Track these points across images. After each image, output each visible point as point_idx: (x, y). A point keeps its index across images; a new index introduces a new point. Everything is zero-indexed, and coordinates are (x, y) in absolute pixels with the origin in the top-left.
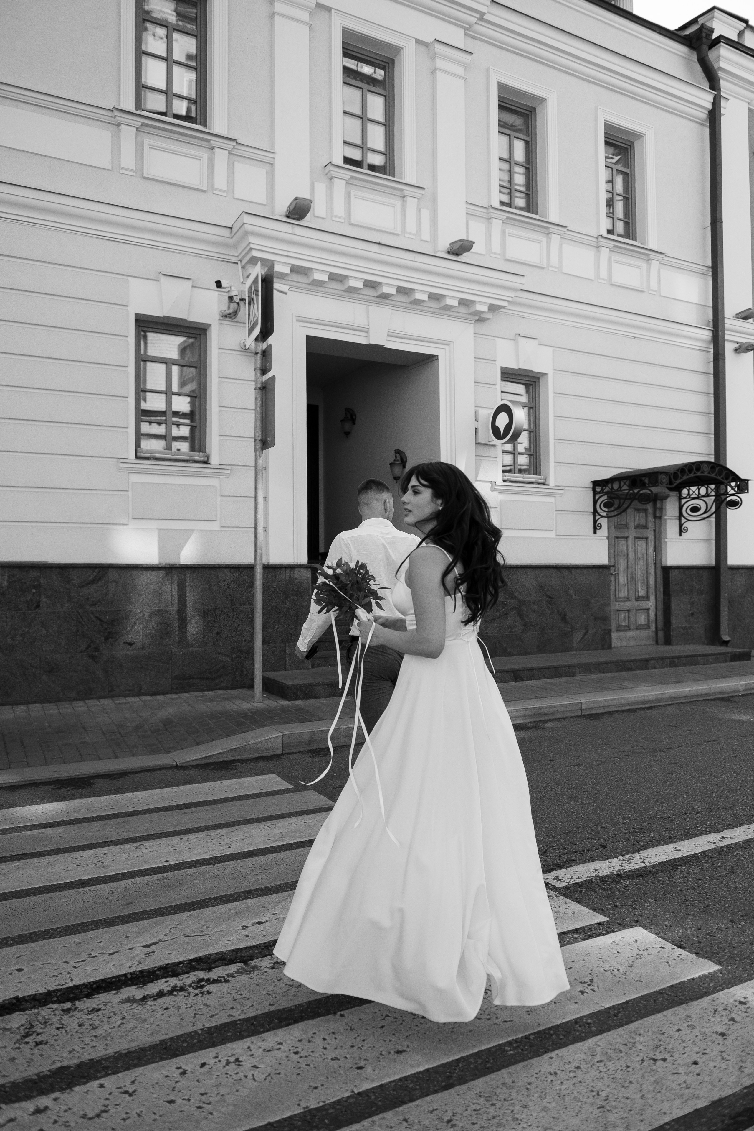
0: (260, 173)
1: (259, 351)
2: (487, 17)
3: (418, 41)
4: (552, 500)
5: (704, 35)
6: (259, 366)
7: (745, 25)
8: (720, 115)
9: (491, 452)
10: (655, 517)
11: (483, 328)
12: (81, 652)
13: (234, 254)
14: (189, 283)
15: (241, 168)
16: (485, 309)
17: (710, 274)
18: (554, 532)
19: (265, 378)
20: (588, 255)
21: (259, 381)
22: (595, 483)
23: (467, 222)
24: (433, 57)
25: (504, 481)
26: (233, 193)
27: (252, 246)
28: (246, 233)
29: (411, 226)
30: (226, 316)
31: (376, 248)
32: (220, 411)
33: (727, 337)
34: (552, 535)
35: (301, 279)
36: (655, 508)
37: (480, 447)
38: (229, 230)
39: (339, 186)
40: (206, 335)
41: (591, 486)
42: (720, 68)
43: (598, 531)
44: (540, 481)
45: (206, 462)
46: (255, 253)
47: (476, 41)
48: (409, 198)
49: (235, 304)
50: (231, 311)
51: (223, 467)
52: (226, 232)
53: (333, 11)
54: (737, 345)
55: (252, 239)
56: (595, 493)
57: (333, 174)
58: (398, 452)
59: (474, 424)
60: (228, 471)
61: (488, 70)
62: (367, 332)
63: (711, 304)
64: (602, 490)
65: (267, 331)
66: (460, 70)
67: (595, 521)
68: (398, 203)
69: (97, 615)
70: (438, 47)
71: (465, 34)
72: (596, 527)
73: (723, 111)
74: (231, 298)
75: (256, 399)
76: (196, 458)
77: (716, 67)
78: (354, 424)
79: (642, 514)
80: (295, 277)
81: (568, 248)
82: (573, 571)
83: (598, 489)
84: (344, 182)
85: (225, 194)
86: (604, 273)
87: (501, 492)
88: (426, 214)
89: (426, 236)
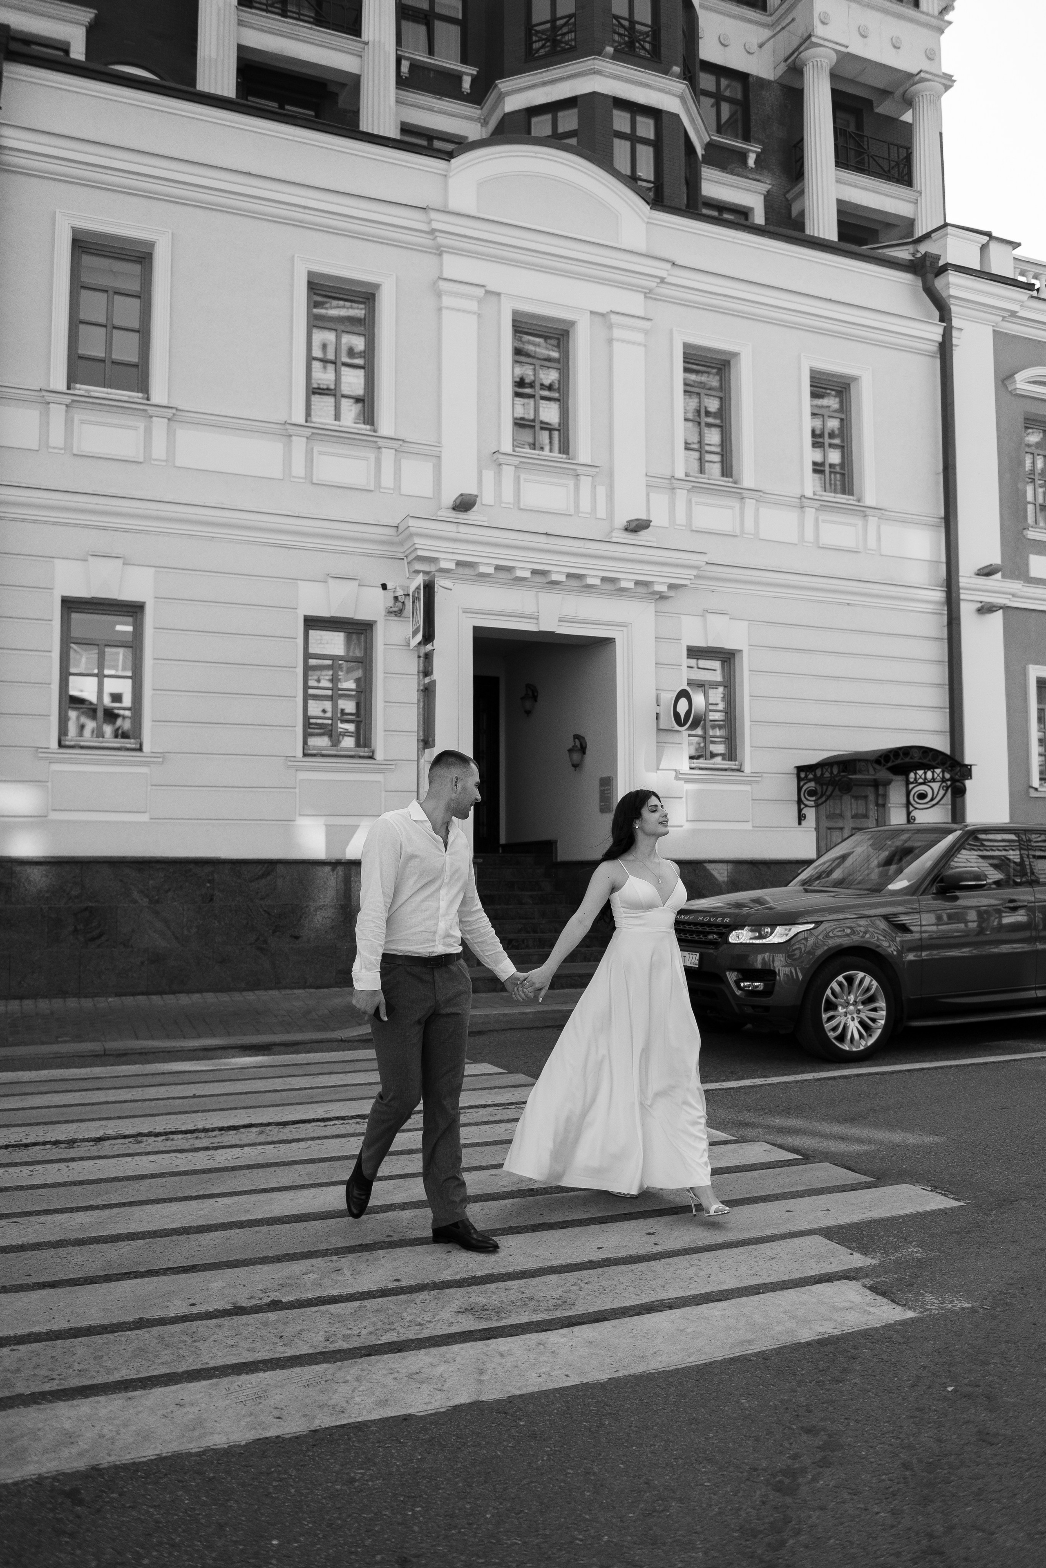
0: (427, 468)
1: (422, 655)
2: (668, 280)
3: (592, 313)
4: (747, 788)
5: (928, 263)
6: (421, 669)
7: (987, 238)
8: (951, 345)
9: (676, 738)
10: (877, 805)
11: (665, 606)
12: (251, 944)
13: (399, 551)
14: (356, 583)
15: (408, 465)
16: (664, 588)
17: (943, 525)
18: (750, 824)
19: (427, 680)
20: (791, 517)
21: (422, 683)
22: (800, 769)
23: (648, 495)
24: (610, 327)
25: (691, 768)
26: (400, 489)
27: (417, 546)
28: (411, 535)
29: (585, 505)
30: (391, 612)
31: (543, 539)
32: (385, 706)
33: (962, 597)
34: (748, 826)
35: (468, 571)
36: (877, 795)
37: (663, 734)
38: (395, 529)
39: (508, 472)
40: (372, 630)
41: (795, 772)
42: (950, 296)
43: (803, 822)
44: (734, 767)
45: (371, 757)
46: (420, 553)
47: (659, 303)
48: (582, 477)
49: (400, 604)
50: (396, 609)
51: (388, 762)
52: (392, 531)
53: (502, 296)
54: (979, 605)
55: (417, 540)
56: (799, 779)
57: (501, 461)
58: (577, 737)
59: (654, 709)
60: (393, 767)
61: (671, 331)
62: (537, 619)
63: (943, 558)
64: (806, 776)
65: (429, 636)
66: (640, 337)
67: (800, 811)
68: (571, 483)
69: (266, 909)
70: (614, 318)
71: (646, 297)
72: (801, 818)
73: (955, 341)
74: (396, 598)
75: (418, 700)
76: (362, 754)
77: (944, 295)
78: (536, 701)
79: (861, 802)
80: (461, 570)
81: (766, 512)
82: (772, 866)
83: (803, 775)
84: (513, 468)
85: (391, 492)
86: (809, 535)
87: (687, 781)
88: (601, 491)
89: (602, 513)
